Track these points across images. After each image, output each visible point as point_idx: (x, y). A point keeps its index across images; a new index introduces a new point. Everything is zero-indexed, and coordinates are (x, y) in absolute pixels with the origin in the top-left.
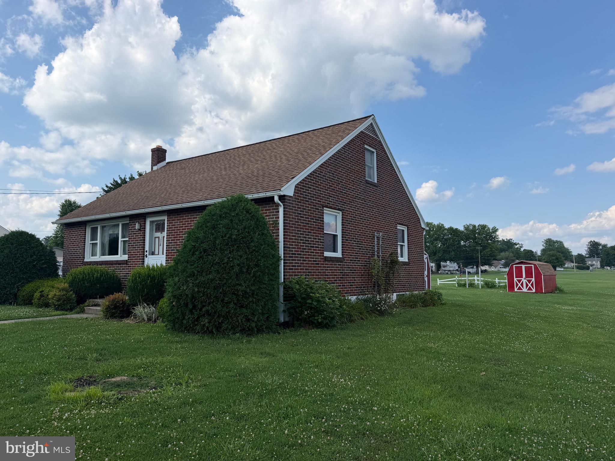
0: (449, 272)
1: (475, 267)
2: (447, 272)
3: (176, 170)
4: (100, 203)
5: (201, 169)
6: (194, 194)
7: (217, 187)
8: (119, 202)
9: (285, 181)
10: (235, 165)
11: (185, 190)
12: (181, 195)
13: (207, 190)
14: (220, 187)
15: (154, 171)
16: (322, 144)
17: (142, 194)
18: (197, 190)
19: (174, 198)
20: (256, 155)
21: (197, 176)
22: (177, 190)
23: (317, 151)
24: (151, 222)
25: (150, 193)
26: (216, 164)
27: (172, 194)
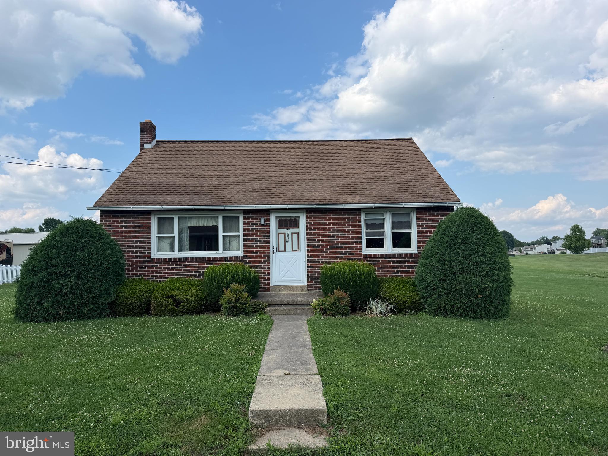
3: (202, 155)
4: (146, 188)
5: (257, 161)
6: (334, 194)
7: (353, 190)
8: (191, 190)
9: (449, 194)
10: (316, 165)
11: (303, 188)
12: (313, 194)
13: (345, 192)
14: (357, 190)
15: (149, 149)
16: (407, 160)
17: (219, 184)
18: (327, 190)
19: (310, 196)
20: (325, 157)
21: (275, 170)
22: (286, 186)
23: (417, 166)
24: (277, 217)
25: (233, 183)
26: (273, 158)
27: (291, 190)
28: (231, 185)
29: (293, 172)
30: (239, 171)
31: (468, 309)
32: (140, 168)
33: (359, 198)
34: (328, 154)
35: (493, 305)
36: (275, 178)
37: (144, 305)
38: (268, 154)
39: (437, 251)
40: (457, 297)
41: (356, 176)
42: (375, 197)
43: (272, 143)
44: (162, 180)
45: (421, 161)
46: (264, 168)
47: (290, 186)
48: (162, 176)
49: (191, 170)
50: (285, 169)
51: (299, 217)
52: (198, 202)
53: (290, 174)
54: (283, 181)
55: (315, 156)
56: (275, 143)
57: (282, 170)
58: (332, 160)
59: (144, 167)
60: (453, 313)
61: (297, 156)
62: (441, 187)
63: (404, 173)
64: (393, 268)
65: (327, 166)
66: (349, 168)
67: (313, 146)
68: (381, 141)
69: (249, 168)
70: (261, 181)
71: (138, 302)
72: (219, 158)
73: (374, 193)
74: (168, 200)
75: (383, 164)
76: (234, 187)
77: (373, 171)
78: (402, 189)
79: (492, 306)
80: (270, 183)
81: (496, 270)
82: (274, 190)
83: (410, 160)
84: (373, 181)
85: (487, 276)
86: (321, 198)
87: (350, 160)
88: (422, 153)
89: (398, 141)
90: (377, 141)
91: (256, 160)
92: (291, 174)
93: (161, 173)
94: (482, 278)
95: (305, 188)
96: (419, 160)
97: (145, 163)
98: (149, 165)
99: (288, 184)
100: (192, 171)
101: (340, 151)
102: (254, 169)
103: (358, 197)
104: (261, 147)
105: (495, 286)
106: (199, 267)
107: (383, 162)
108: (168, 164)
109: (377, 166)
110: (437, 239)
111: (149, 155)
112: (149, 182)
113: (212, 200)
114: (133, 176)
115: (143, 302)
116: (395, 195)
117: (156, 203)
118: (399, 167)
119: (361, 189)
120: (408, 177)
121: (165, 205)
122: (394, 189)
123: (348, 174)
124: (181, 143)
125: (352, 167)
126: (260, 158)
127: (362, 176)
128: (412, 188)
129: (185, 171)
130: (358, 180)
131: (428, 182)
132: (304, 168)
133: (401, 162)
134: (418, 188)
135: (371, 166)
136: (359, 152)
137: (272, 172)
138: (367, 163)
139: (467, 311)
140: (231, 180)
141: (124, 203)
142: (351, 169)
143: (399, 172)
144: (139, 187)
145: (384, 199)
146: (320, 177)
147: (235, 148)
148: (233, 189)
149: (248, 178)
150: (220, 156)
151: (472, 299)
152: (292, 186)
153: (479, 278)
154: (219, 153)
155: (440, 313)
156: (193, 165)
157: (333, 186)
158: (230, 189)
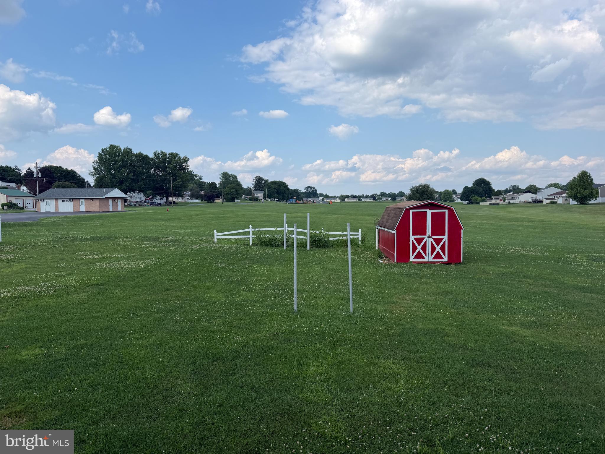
0: (137, 204)
1: (165, 198)
2: (134, 203)
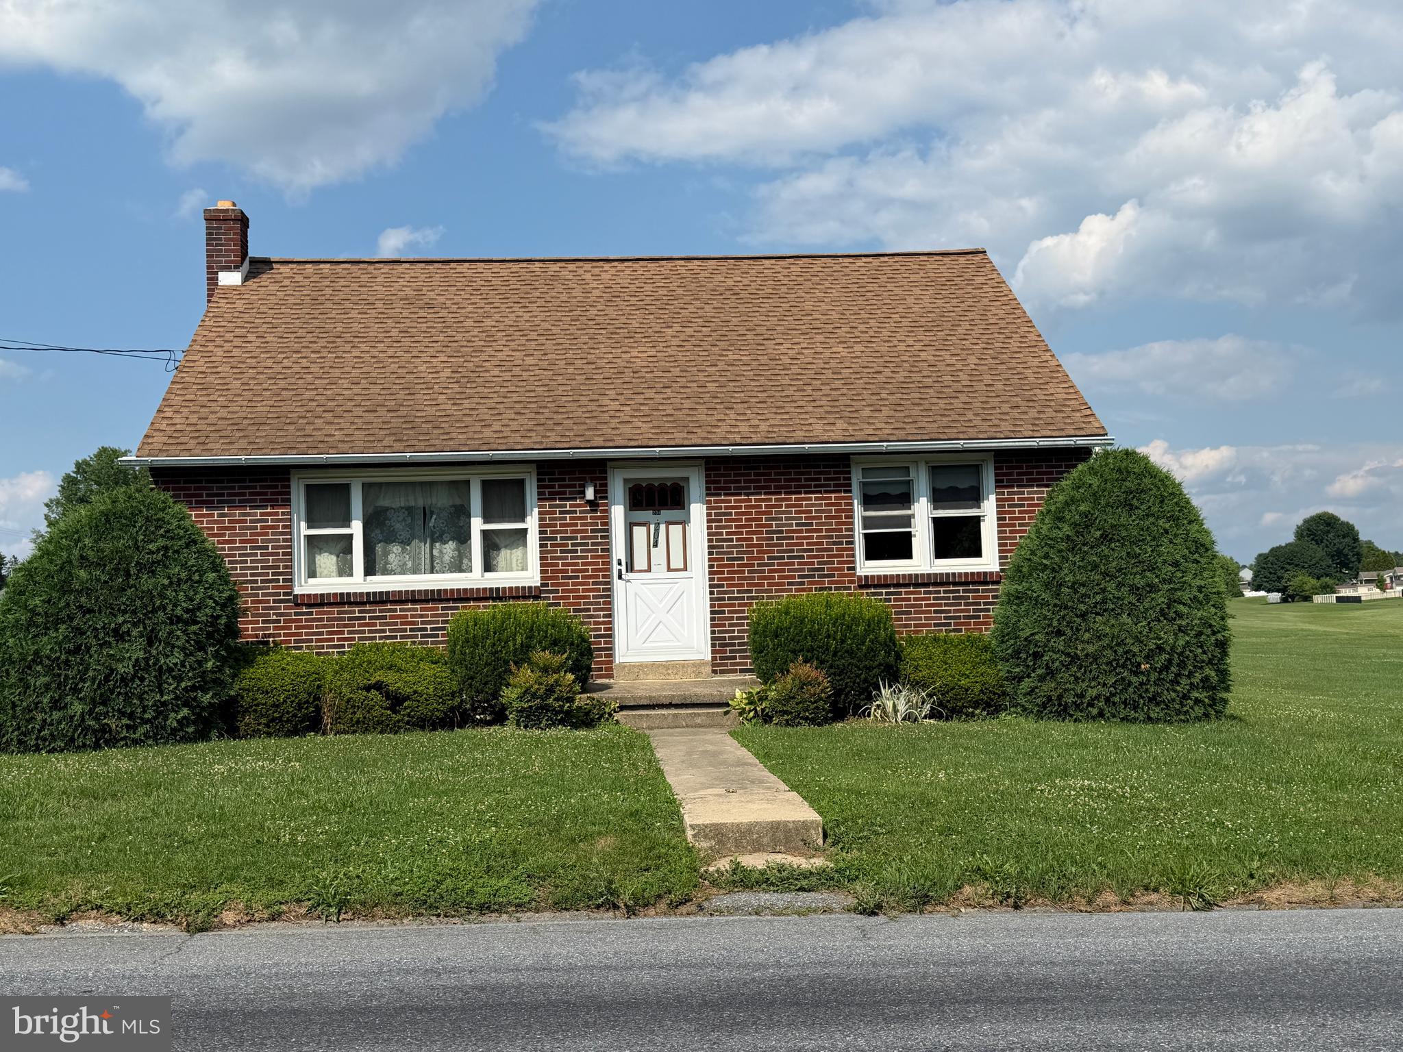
3: (394, 306)
4: (264, 403)
5: (553, 323)
6: (779, 417)
7: (829, 404)
8: (388, 408)
9: (1078, 414)
10: (719, 332)
11: (692, 400)
12: (722, 417)
13: (806, 409)
14: (837, 404)
15: (234, 288)
16: (971, 315)
17: (460, 390)
18: (759, 405)
19: (715, 423)
20: (742, 308)
21: (609, 350)
22: (647, 396)
23: (996, 335)
24: (626, 481)
25: (497, 389)
26: (596, 312)
27: (660, 407)
28: (496, 395)
29: (658, 354)
30: (507, 351)
31: (1117, 699)
32: (227, 346)
33: (845, 426)
34: (749, 300)
35: (1178, 688)
36: (612, 371)
37: (307, 708)
38: (582, 299)
39: (1044, 561)
40: (1090, 672)
41: (832, 365)
42: (887, 423)
43: (588, 266)
44: (302, 381)
45: (1007, 320)
46: (575, 342)
47: (657, 396)
48: (296, 368)
49: (374, 352)
50: (636, 345)
51: (687, 479)
52: (415, 442)
53: (651, 359)
54: (634, 380)
55: (716, 305)
56: (595, 264)
57: (628, 349)
58: (764, 318)
59: (237, 342)
60: (1081, 711)
61: (664, 306)
62: (1059, 396)
63: (963, 356)
64: (936, 612)
65: (750, 336)
66: (813, 341)
67: (704, 274)
68: (896, 259)
69: (533, 343)
70: (574, 382)
71: (292, 702)
72: (444, 313)
73: (884, 413)
74: (336, 438)
75: (906, 329)
76: (505, 400)
77: (877, 349)
78: (957, 401)
79: (1175, 691)
80: (601, 386)
81: (1184, 604)
82: (615, 406)
83: (980, 317)
84: (881, 378)
85: (1162, 619)
86: (744, 427)
87: (815, 317)
88: (1011, 297)
89: (947, 259)
90: (886, 259)
91: (548, 319)
92: (655, 359)
93: (291, 359)
94: (1149, 623)
95: (699, 400)
96: (1003, 316)
97: (239, 332)
98: (251, 337)
99: (650, 390)
100: (377, 354)
101: (784, 289)
102: (549, 345)
103: (841, 424)
104: (555, 277)
105: (1181, 643)
106: (421, 616)
107: (905, 322)
108: (304, 335)
109: (890, 334)
110: (1044, 530)
111: (239, 305)
112: (265, 386)
113: (454, 435)
114: (215, 370)
115: (305, 703)
116: (939, 418)
117: (305, 445)
118: (949, 338)
119: (849, 402)
120: (973, 367)
121: (331, 451)
122: (935, 401)
123: (810, 360)
124: (322, 266)
125: (820, 338)
126: (559, 314)
127: (848, 365)
128: (984, 399)
129: (356, 352)
130: (839, 376)
131: (1026, 382)
132: (690, 343)
133: (953, 323)
134: (997, 399)
135: (873, 334)
136: (837, 294)
137: (602, 355)
138: (862, 328)
139: (1114, 704)
140: (490, 379)
141: (218, 446)
142: (818, 345)
143: (948, 353)
144: (245, 403)
145: (910, 428)
146: (734, 368)
147: (483, 283)
148: (501, 406)
149: (537, 372)
150: (443, 306)
151: (1125, 674)
152: (662, 396)
153: (1144, 624)
154: (442, 299)
155: (1051, 712)
156: (376, 334)
157: (774, 393)
158: (494, 405)
